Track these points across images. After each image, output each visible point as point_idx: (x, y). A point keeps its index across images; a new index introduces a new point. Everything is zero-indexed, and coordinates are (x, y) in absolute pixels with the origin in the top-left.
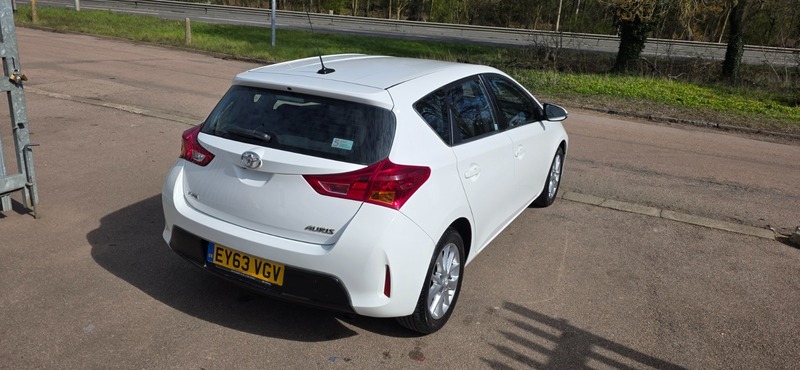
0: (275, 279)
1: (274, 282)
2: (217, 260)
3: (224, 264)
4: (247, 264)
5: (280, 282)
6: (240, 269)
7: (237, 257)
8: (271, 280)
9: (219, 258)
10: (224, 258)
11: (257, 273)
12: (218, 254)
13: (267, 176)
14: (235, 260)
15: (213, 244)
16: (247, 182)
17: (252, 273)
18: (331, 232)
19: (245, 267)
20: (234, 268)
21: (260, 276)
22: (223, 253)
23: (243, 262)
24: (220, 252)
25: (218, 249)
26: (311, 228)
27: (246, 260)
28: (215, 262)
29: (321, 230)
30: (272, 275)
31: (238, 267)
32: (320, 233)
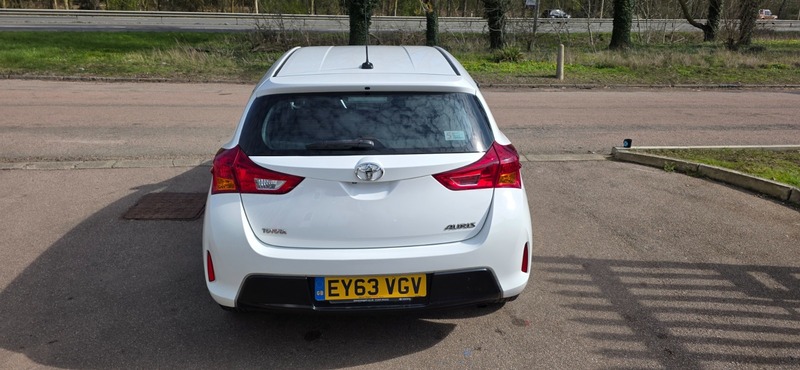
0: (416, 292)
1: (414, 295)
2: (330, 295)
3: (342, 297)
4: (376, 287)
5: (423, 292)
6: (366, 295)
7: (359, 284)
8: (411, 294)
9: (333, 292)
10: (341, 290)
11: (391, 292)
12: (330, 288)
13: (390, 185)
14: (357, 287)
15: (322, 278)
16: (361, 197)
17: (384, 294)
18: (473, 225)
19: (374, 290)
20: (358, 297)
21: (396, 294)
22: (340, 285)
23: (369, 287)
24: (333, 285)
25: (330, 282)
26: (452, 227)
27: (373, 283)
28: (327, 298)
29: (462, 226)
30: (411, 289)
31: (363, 293)
32: (462, 230)
